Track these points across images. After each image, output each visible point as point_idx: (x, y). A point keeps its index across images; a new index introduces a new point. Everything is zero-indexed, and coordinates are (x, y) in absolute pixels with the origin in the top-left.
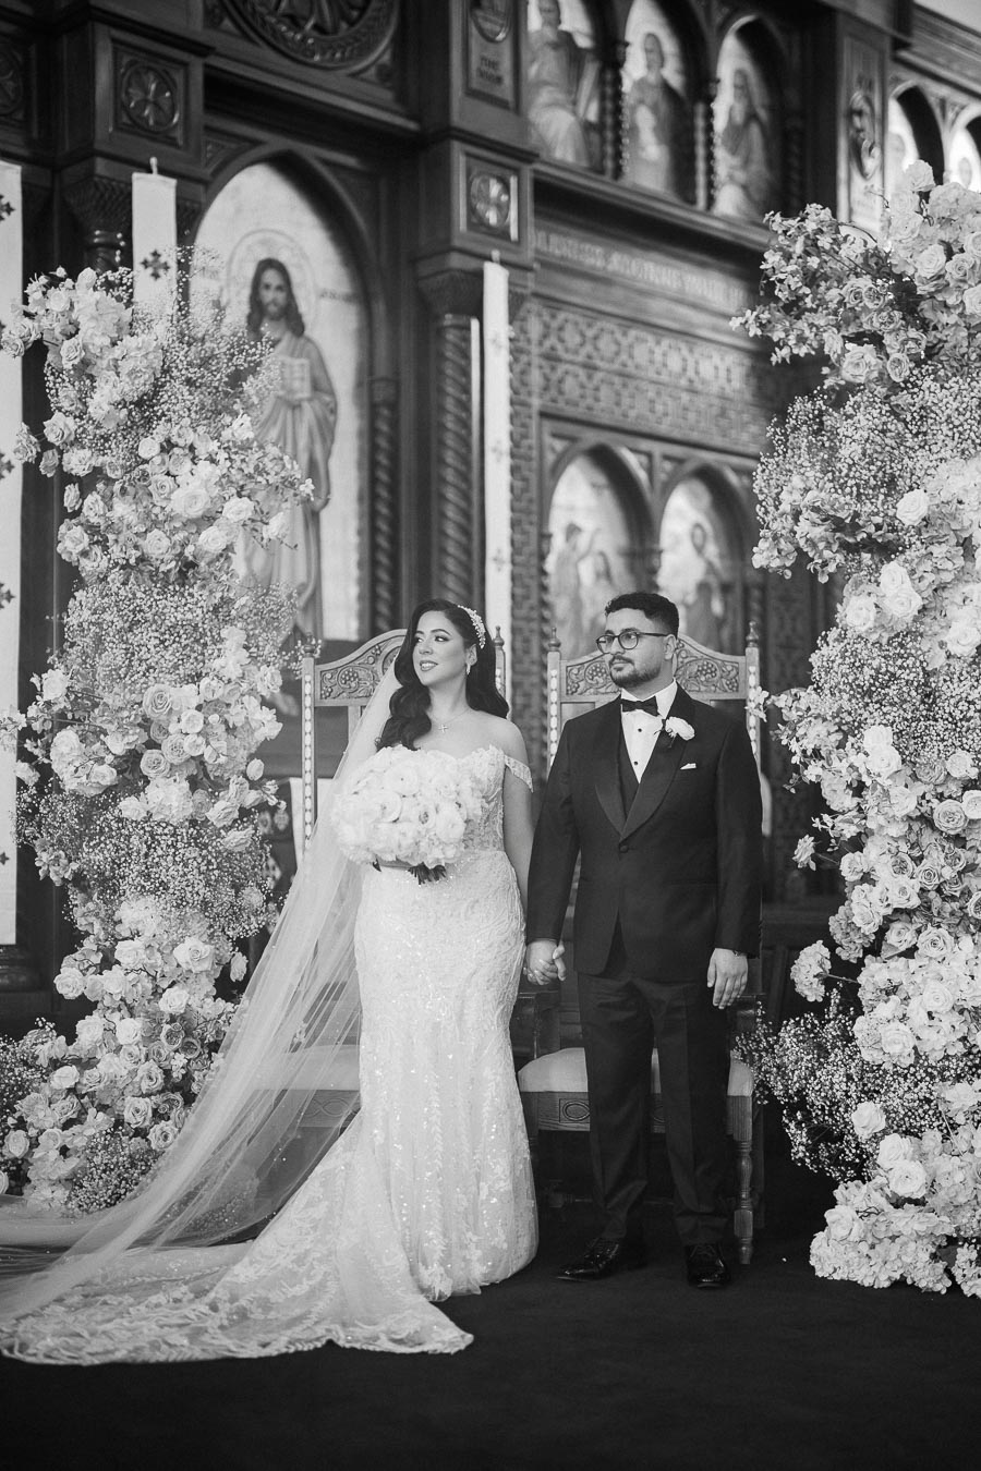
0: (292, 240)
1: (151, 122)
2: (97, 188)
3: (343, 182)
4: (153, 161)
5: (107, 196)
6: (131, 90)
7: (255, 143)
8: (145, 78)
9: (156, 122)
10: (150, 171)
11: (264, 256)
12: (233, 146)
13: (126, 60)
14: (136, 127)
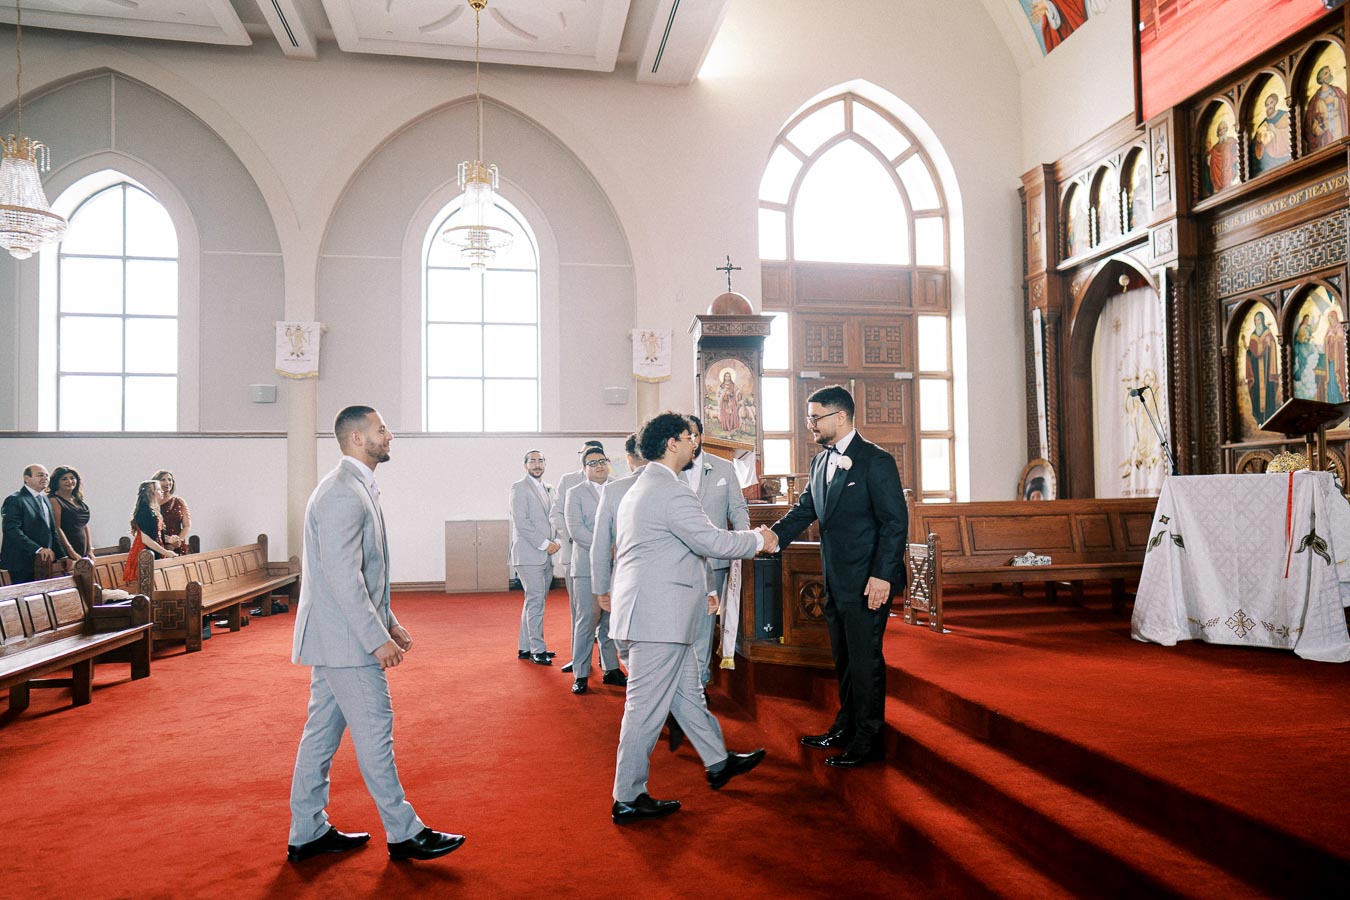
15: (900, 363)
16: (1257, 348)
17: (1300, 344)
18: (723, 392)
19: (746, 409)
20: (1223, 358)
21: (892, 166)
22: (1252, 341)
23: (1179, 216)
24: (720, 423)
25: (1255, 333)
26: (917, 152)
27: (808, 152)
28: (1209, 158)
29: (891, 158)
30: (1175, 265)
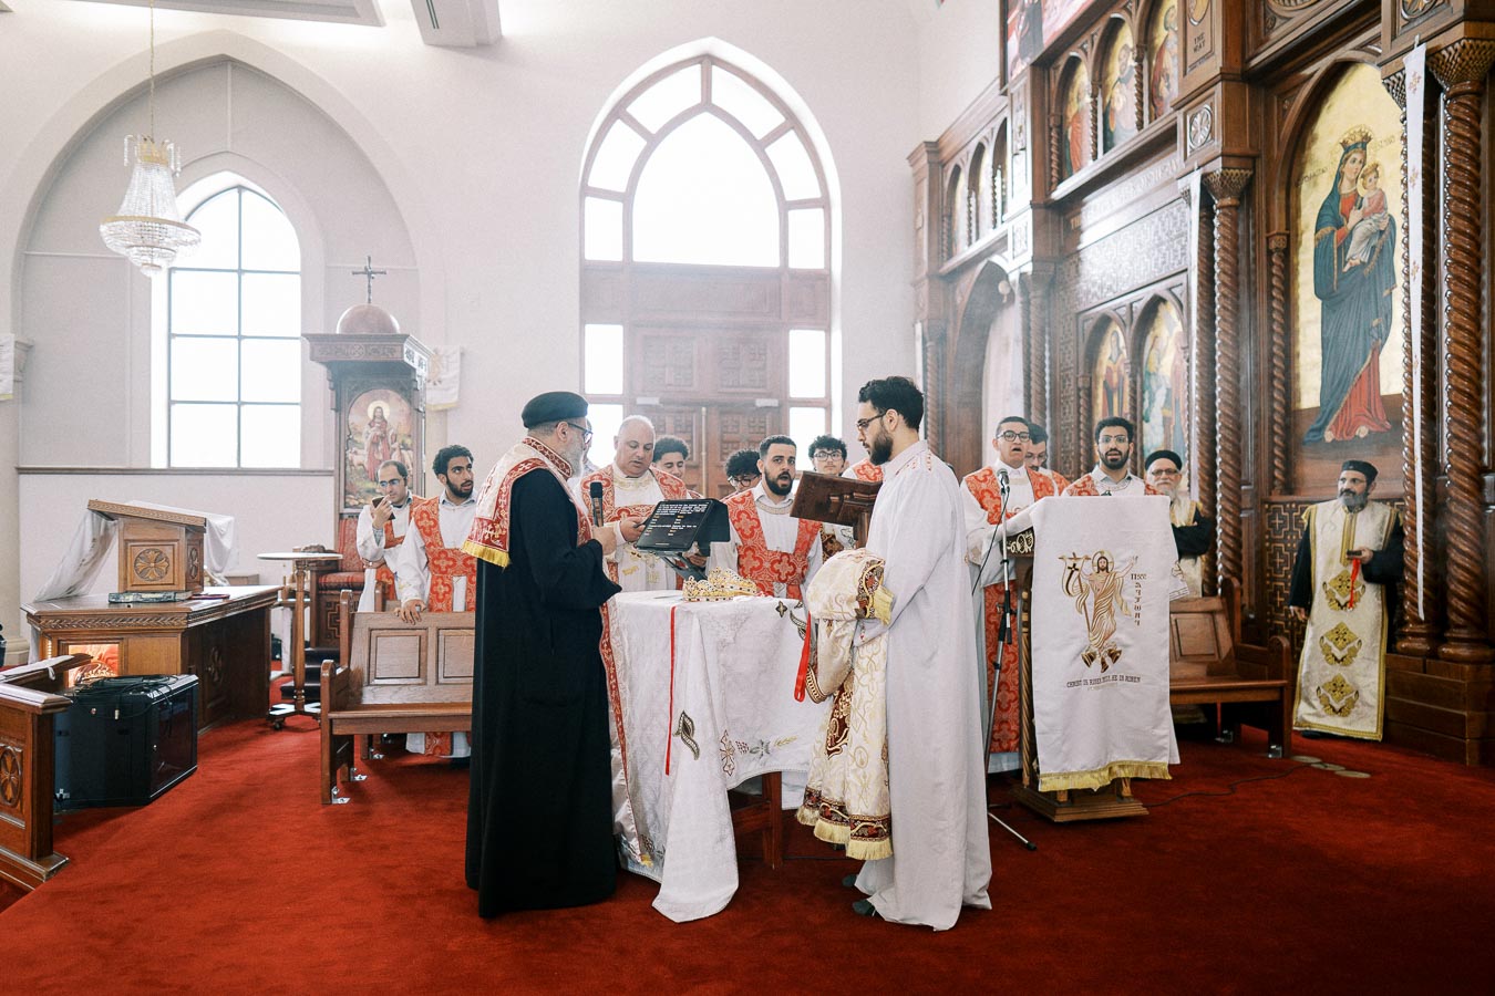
15: (764, 387)
16: (1111, 380)
17: (1150, 374)
18: (373, 432)
19: (401, 454)
20: (1079, 390)
21: (760, 146)
22: (1109, 368)
23: (1033, 205)
24: (365, 471)
25: (1110, 358)
26: (793, 128)
27: (654, 130)
28: (1070, 130)
29: (759, 135)
30: (1029, 268)
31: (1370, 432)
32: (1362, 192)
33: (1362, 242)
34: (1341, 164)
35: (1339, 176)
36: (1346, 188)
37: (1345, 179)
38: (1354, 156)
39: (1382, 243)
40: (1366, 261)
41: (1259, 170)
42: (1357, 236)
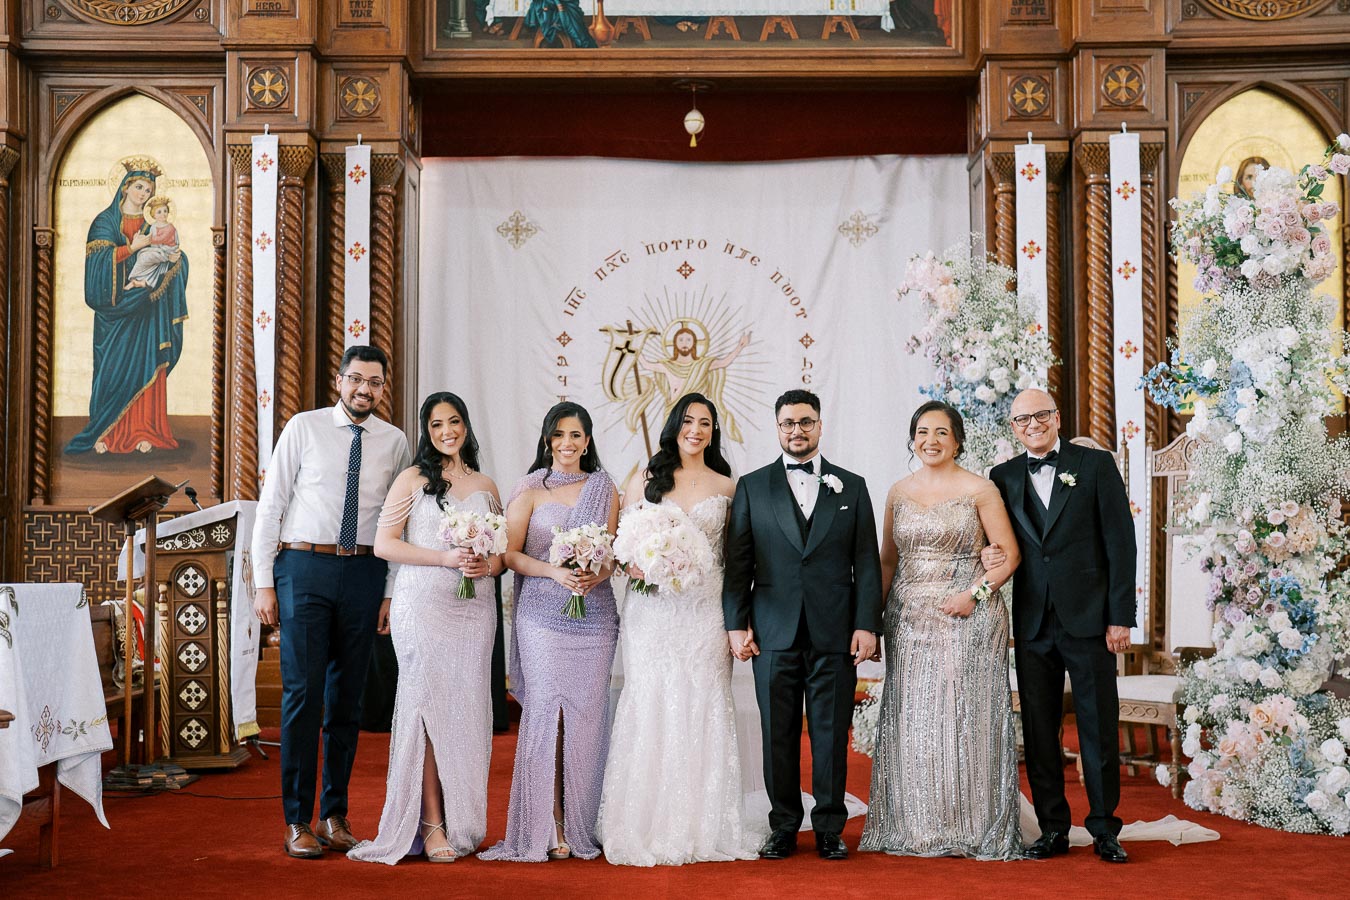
0: (1270, 140)
1: (1123, 100)
2: (1085, 150)
3: (1310, 91)
4: (1124, 125)
5: (1092, 153)
6: (1108, 84)
7: (1231, 83)
8: (1118, 73)
9: (1127, 99)
10: (1122, 132)
11: (1247, 155)
12: (1213, 90)
13: (1103, 68)
14: (1115, 106)
31: (153, 447)
32: (149, 219)
33: (147, 267)
34: (123, 184)
35: (121, 196)
36: (129, 209)
37: (128, 201)
38: (139, 182)
39: (176, 275)
40: (153, 285)
41: (24, 153)
42: (143, 258)
